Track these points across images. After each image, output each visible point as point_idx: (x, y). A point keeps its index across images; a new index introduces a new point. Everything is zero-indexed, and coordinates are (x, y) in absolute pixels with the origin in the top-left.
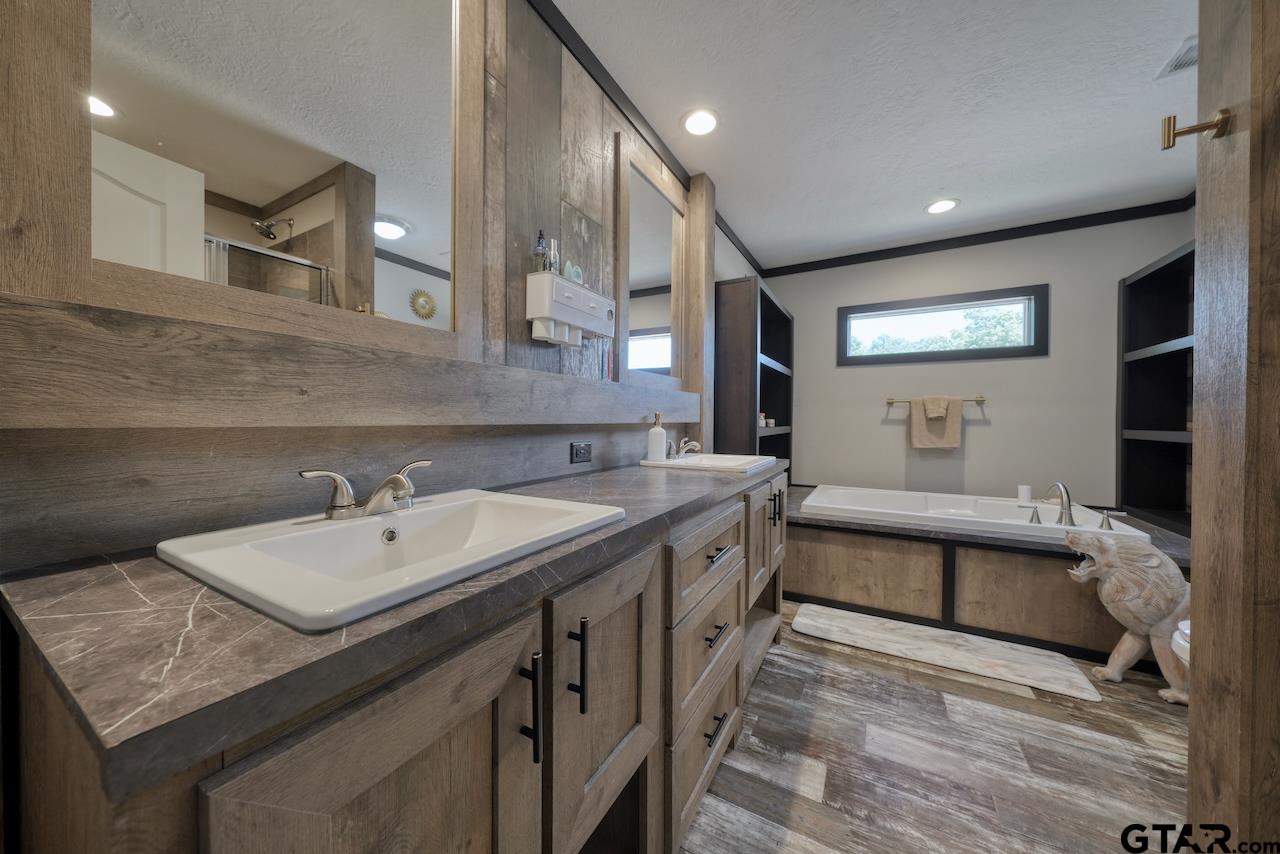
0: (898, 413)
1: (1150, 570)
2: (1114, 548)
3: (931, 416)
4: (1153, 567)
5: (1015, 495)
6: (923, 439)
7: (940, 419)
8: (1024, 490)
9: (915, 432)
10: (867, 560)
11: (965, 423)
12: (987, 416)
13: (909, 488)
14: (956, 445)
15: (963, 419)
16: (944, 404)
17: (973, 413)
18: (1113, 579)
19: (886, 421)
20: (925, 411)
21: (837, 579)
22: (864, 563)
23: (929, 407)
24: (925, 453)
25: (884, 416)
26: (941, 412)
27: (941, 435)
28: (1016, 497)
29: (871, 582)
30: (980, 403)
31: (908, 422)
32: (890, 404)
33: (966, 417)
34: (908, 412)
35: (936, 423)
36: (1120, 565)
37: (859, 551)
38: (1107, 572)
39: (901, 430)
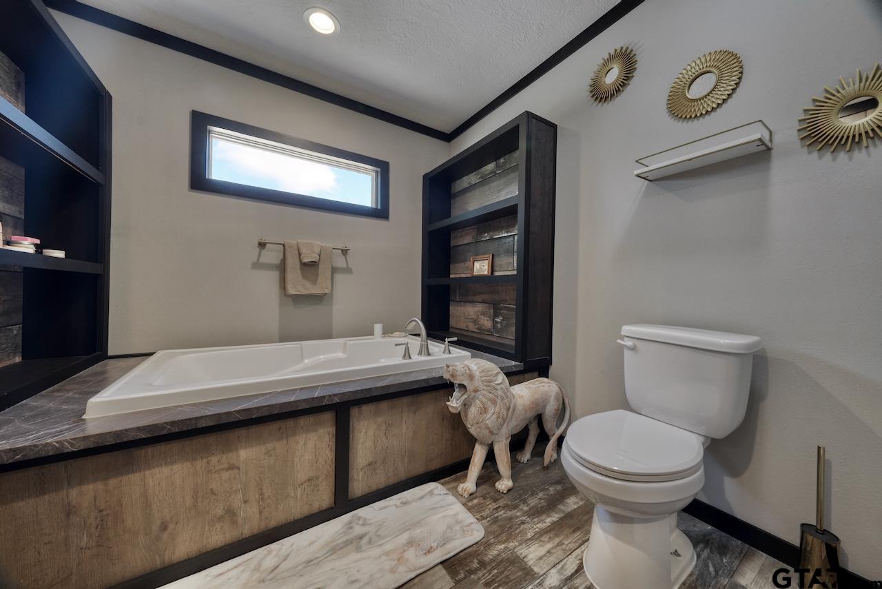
0: (271, 256)
1: (499, 387)
2: (477, 373)
3: (306, 260)
4: (499, 384)
5: (372, 333)
6: (297, 285)
7: (313, 265)
8: (378, 328)
9: (290, 277)
10: (231, 467)
11: (334, 270)
12: (350, 266)
13: (283, 339)
14: (327, 291)
15: (333, 268)
16: (317, 250)
17: (340, 262)
18: (478, 402)
19: (257, 265)
20: (300, 255)
21: (171, 527)
22: (226, 475)
23: (304, 250)
24: (299, 299)
25: (255, 259)
26: (314, 258)
27: (314, 282)
28: (373, 334)
29: (237, 501)
30: (345, 252)
31: (282, 268)
32: (262, 245)
33: (335, 265)
34: (282, 257)
35: (310, 268)
36: (483, 387)
37: (214, 459)
38: (474, 397)
39: (274, 275)
